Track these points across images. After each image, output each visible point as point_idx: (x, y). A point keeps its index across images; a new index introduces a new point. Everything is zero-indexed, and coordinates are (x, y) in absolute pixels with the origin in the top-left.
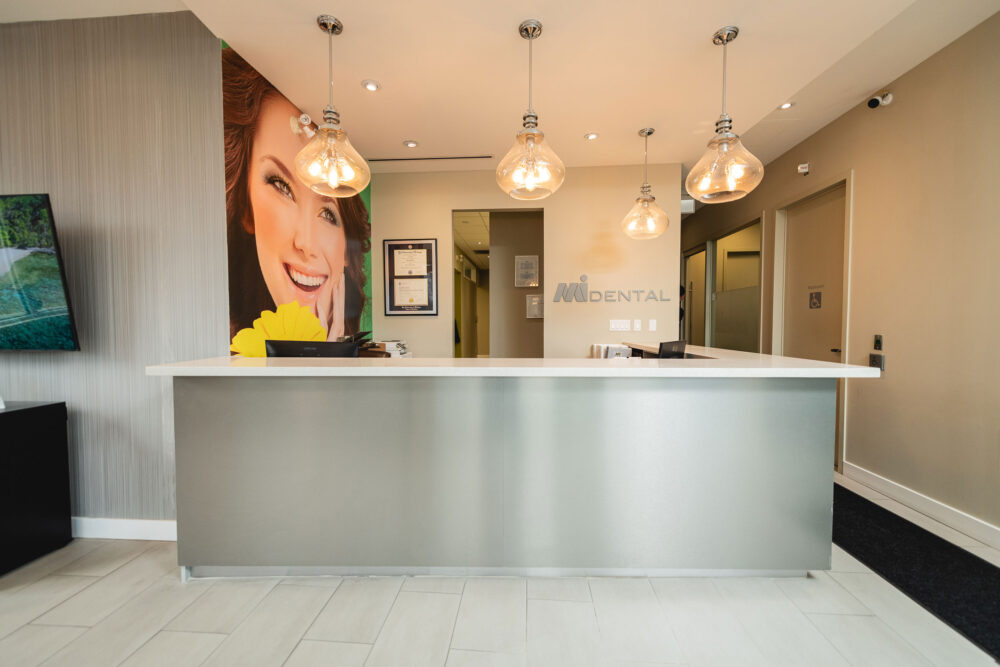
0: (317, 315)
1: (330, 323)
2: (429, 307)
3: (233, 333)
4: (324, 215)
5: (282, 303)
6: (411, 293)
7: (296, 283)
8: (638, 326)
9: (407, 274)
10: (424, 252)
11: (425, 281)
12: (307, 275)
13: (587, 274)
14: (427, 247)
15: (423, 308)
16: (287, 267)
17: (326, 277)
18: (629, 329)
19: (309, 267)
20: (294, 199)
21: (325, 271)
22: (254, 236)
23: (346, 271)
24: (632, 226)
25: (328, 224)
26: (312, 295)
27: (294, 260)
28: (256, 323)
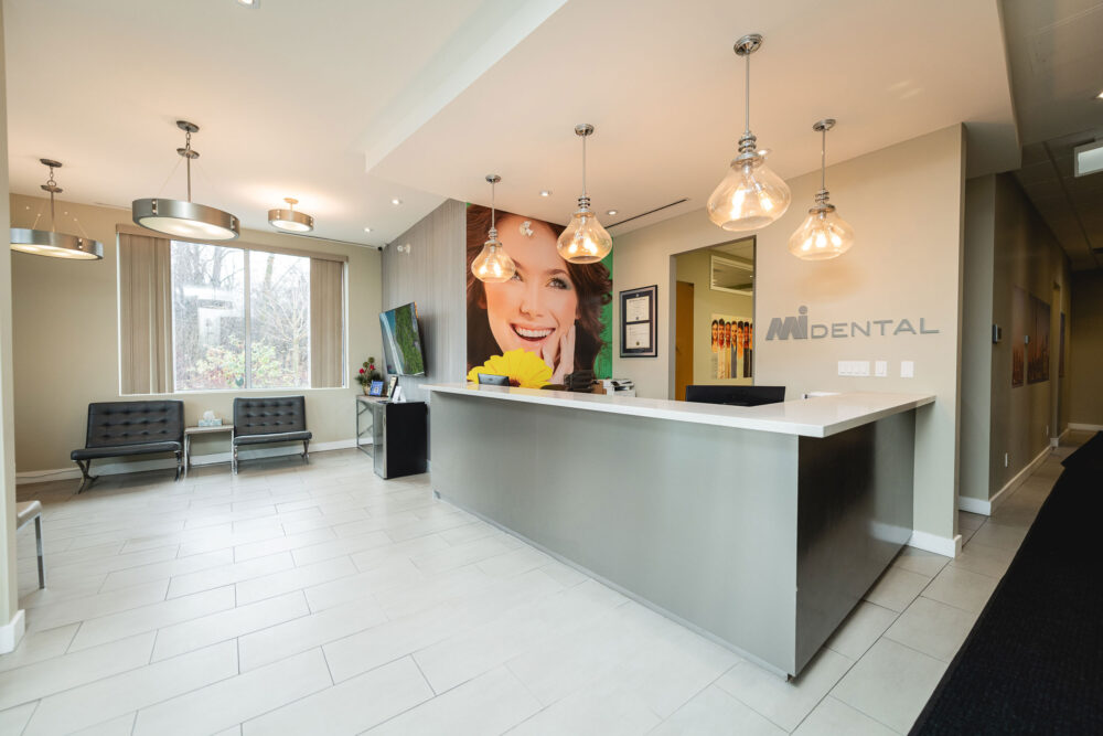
0: (543, 358)
1: (557, 363)
2: (650, 350)
3: (470, 369)
4: (552, 284)
5: (507, 350)
6: (639, 336)
7: (522, 336)
8: (881, 368)
9: (635, 320)
10: (647, 298)
11: (648, 325)
12: (533, 330)
13: (808, 306)
14: (651, 293)
15: (645, 350)
16: (514, 326)
17: (554, 329)
18: (868, 374)
19: (534, 324)
20: (521, 280)
21: (554, 325)
22: (486, 311)
23: (577, 323)
24: (806, 246)
25: (557, 290)
26: (538, 344)
27: (519, 320)
28: (485, 363)
